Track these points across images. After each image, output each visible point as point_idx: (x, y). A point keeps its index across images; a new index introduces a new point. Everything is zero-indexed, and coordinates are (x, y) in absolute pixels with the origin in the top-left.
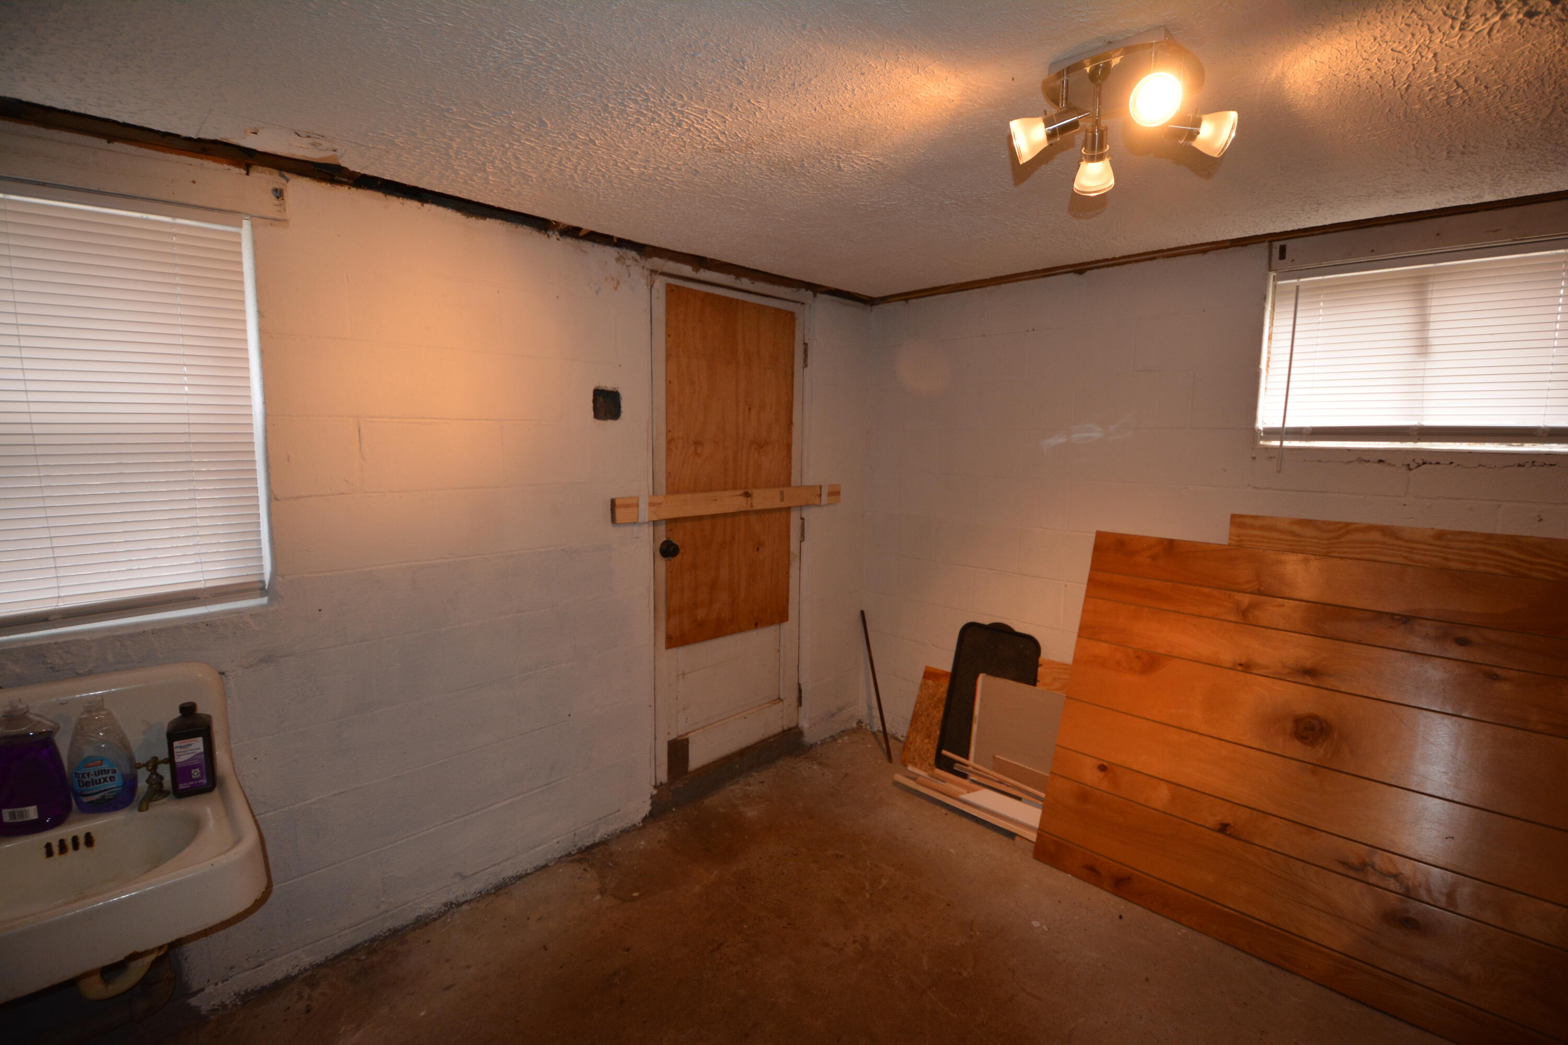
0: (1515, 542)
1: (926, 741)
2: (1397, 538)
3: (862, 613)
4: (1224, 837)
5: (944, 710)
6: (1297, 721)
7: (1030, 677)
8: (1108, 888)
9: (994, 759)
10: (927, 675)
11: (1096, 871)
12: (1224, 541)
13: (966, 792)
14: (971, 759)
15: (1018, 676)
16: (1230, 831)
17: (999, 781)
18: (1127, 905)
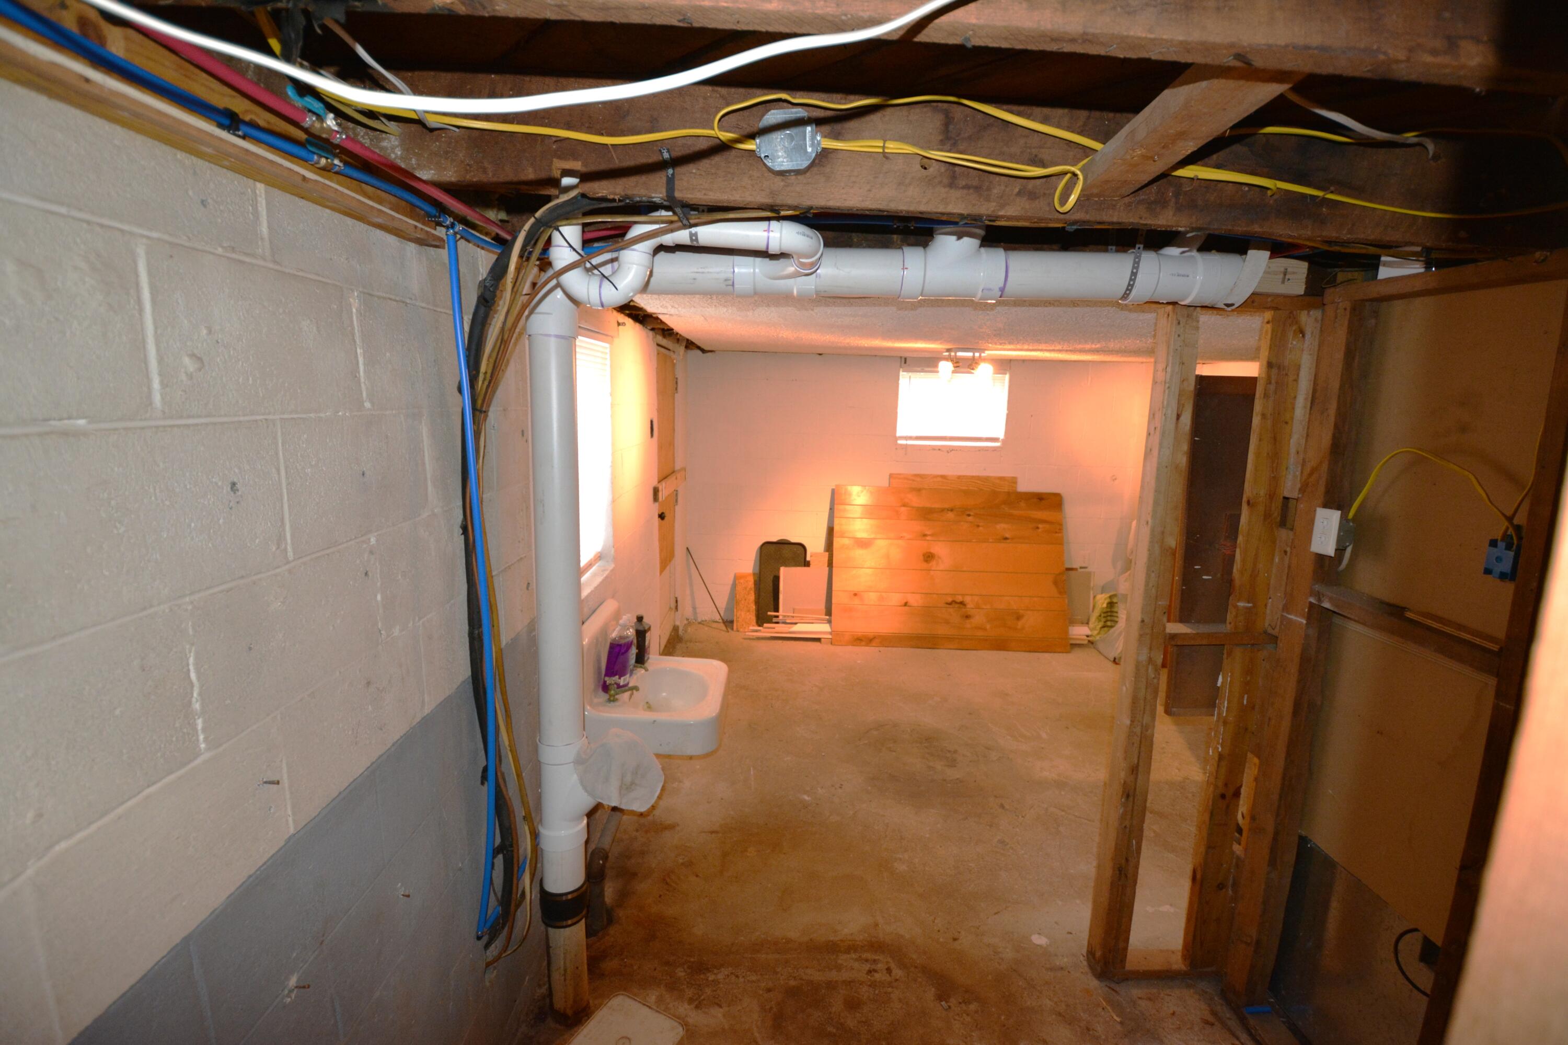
0: (978, 478)
1: (748, 614)
2: (947, 479)
3: (687, 548)
4: (906, 607)
5: (755, 594)
6: (924, 555)
7: (803, 564)
8: (867, 645)
9: (794, 609)
10: (737, 578)
11: (861, 640)
12: (888, 486)
13: (790, 628)
14: (781, 612)
15: (797, 565)
16: (908, 604)
17: (802, 618)
18: (877, 648)
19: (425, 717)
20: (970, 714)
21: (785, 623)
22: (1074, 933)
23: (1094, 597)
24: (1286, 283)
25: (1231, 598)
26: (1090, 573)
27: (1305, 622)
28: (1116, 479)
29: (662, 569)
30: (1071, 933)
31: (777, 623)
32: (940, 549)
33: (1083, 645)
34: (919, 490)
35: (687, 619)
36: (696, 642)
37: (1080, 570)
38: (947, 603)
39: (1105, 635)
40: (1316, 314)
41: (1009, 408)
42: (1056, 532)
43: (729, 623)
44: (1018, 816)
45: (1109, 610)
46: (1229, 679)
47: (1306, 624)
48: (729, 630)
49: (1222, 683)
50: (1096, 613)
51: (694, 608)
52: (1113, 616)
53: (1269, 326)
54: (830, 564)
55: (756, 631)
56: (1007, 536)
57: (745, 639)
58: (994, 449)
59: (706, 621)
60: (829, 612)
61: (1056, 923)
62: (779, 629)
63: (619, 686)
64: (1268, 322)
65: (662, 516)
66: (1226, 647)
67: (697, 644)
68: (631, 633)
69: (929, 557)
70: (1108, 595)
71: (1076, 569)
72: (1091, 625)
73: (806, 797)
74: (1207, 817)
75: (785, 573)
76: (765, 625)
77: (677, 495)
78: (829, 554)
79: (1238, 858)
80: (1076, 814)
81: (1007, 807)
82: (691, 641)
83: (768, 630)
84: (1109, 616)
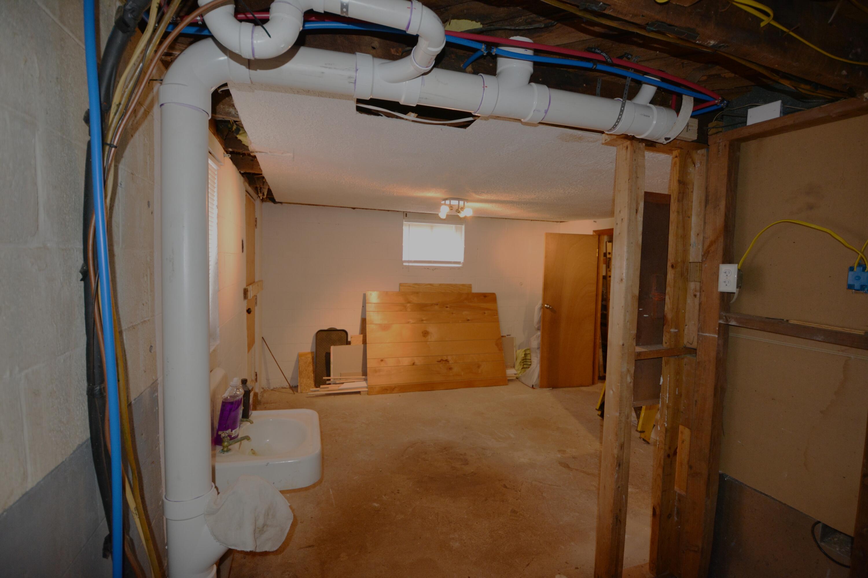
0: (451, 285)
2: (433, 286)
3: (263, 337)
4: (414, 366)
5: (313, 366)
6: (422, 333)
7: (346, 343)
8: (391, 393)
9: (341, 374)
10: (300, 356)
11: (387, 390)
12: (398, 291)
13: (339, 387)
14: (332, 377)
15: (342, 344)
16: (415, 364)
17: (346, 379)
18: (397, 394)
19: (27, 493)
20: (466, 428)
21: (335, 384)
22: (579, 567)
23: (516, 351)
24: (688, 131)
25: (665, 327)
26: (513, 338)
27: (717, 336)
28: (522, 284)
29: (249, 350)
30: (577, 568)
31: (330, 384)
32: (432, 329)
33: (512, 380)
34: (417, 293)
35: (263, 388)
36: (272, 403)
37: (507, 337)
38: (438, 362)
39: (525, 373)
40: (703, 151)
41: (465, 245)
42: (495, 315)
43: (294, 388)
44: (517, 491)
45: (524, 358)
46: (668, 379)
47: (718, 337)
48: (295, 392)
49: (663, 382)
50: (519, 360)
51: (268, 380)
52: (527, 362)
53: (677, 159)
54: (365, 342)
55: (315, 391)
56: (469, 318)
57: (307, 397)
58: (459, 268)
59: (277, 388)
60: (365, 373)
61: (566, 563)
62: (333, 389)
63: (232, 438)
64: (676, 157)
65: (249, 311)
66: (663, 358)
67: (273, 404)
68: (240, 392)
69: (425, 334)
70: (524, 350)
71: (505, 336)
72: (516, 368)
73: (376, 505)
74: (660, 471)
75: (335, 351)
76: (321, 386)
77: (256, 299)
78: (363, 336)
79: (680, 495)
80: (549, 483)
81: (508, 486)
82: (267, 403)
83: (323, 390)
84: (526, 362)
